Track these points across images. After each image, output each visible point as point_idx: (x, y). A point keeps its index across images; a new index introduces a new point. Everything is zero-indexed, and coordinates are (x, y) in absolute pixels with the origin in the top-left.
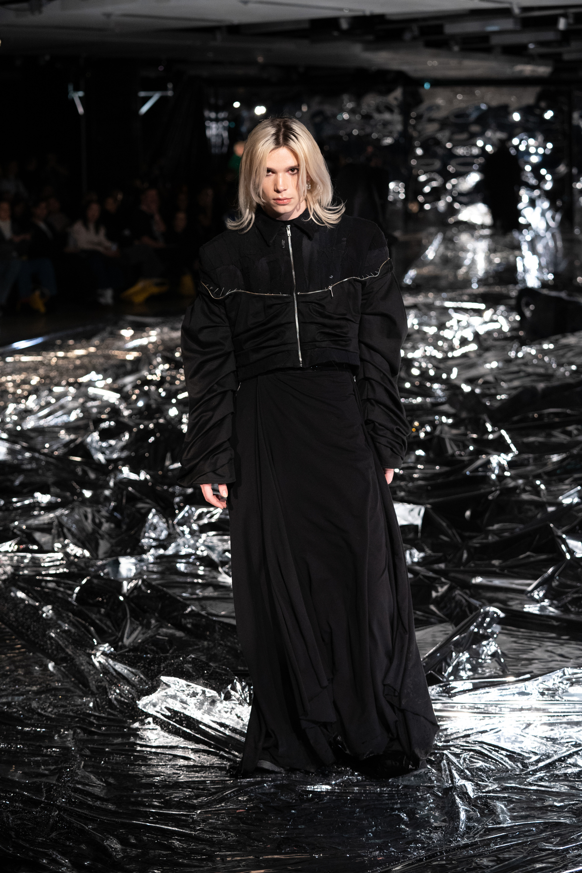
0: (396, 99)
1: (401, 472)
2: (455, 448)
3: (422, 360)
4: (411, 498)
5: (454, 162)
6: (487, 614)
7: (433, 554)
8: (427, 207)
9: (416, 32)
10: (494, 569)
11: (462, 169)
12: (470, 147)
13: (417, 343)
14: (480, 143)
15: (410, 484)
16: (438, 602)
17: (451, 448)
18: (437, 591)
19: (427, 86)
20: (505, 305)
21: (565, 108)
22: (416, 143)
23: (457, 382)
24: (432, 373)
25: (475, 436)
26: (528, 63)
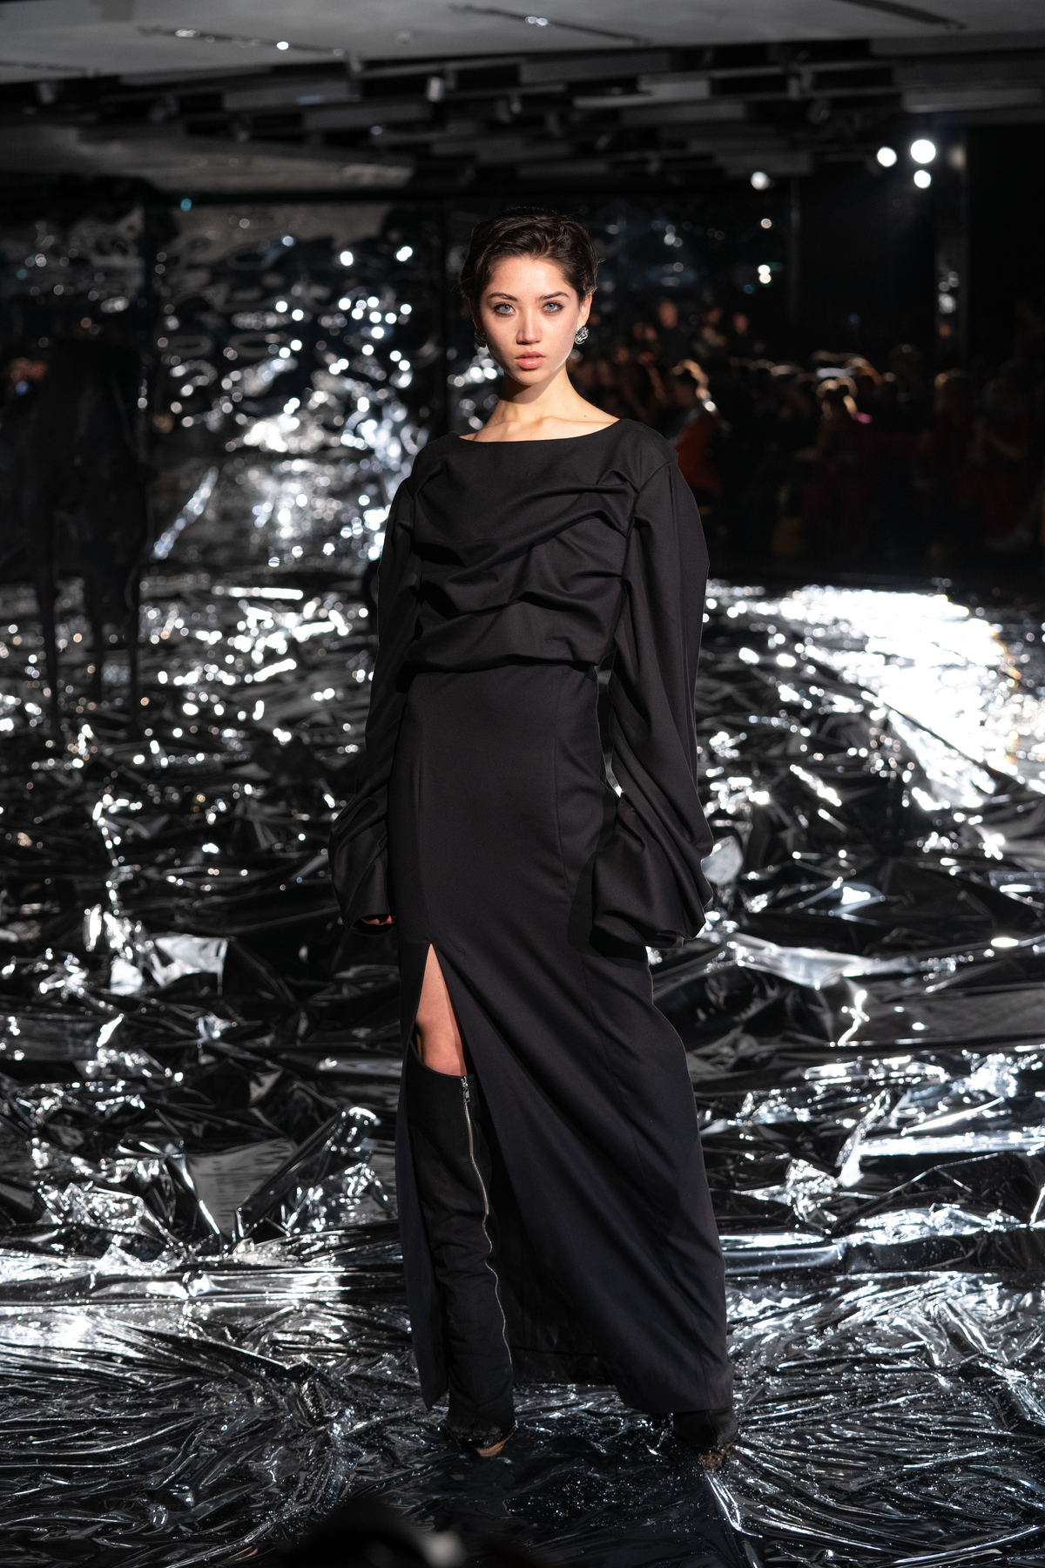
0: (131, 228)
1: (180, 882)
2: (273, 838)
3: (200, 688)
4: (202, 928)
5: (235, 340)
6: (351, 1121)
7: (244, 1023)
8: (188, 422)
9: (173, 108)
10: (356, 1044)
11: (250, 353)
12: (263, 314)
13: (188, 659)
14: (282, 306)
15: (197, 904)
16: (262, 1103)
17: (265, 840)
18: (260, 1084)
19: (186, 205)
20: (339, 591)
21: (435, 241)
22: (168, 308)
23: (266, 725)
24: (219, 710)
25: (305, 817)
26: (369, 161)
